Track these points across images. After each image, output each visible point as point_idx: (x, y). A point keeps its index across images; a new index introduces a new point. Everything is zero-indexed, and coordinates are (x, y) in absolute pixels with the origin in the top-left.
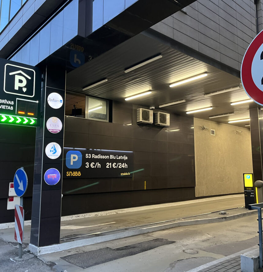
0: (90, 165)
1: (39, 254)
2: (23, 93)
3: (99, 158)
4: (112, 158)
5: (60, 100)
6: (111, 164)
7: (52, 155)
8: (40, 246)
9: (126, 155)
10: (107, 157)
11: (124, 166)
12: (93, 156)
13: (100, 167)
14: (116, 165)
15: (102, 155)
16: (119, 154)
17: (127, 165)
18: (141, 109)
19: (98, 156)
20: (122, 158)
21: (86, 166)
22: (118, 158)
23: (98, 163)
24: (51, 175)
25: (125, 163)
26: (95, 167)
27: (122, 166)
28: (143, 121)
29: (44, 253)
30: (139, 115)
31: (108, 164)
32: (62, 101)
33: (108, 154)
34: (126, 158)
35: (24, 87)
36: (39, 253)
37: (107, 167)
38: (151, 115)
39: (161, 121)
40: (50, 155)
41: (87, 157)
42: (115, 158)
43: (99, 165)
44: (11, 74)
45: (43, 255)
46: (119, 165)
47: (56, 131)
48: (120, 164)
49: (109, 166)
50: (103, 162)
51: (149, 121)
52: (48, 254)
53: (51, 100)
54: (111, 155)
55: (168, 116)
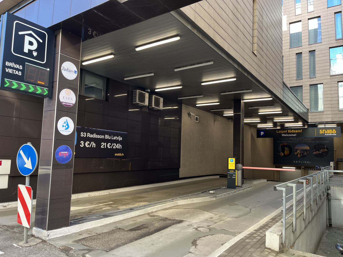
0: (84, 144)
1: (47, 239)
2: (32, 57)
3: (94, 137)
4: (107, 138)
5: (75, 71)
6: (105, 144)
7: (64, 131)
8: (49, 229)
9: (121, 135)
10: (102, 137)
11: (119, 146)
12: (89, 135)
13: (95, 147)
14: (110, 146)
15: (97, 134)
16: (114, 135)
17: (121, 146)
18: (138, 91)
19: (93, 135)
20: (117, 138)
21: (81, 145)
22: (113, 138)
23: (93, 142)
24: (63, 152)
25: (120, 144)
26: (90, 147)
27: (116, 147)
28: (139, 103)
29: (53, 237)
30: (136, 96)
31: (103, 144)
32: (76, 72)
33: (104, 134)
34: (120, 139)
35: (34, 50)
36: (48, 237)
37: (102, 147)
38: (147, 98)
39: (155, 105)
40: (62, 131)
41: (82, 135)
42: (110, 138)
43: (94, 144)
44: (20, 33)
45: (51, 239)
46: (113, 146)
47: (69, 104)
48: (115, 145)
49: (104, 146)
50: (98, 142)
51: (145, 103)
52: (57, 237)
53: (65, 70)
54: (106, 135)
55: (162, 100)
